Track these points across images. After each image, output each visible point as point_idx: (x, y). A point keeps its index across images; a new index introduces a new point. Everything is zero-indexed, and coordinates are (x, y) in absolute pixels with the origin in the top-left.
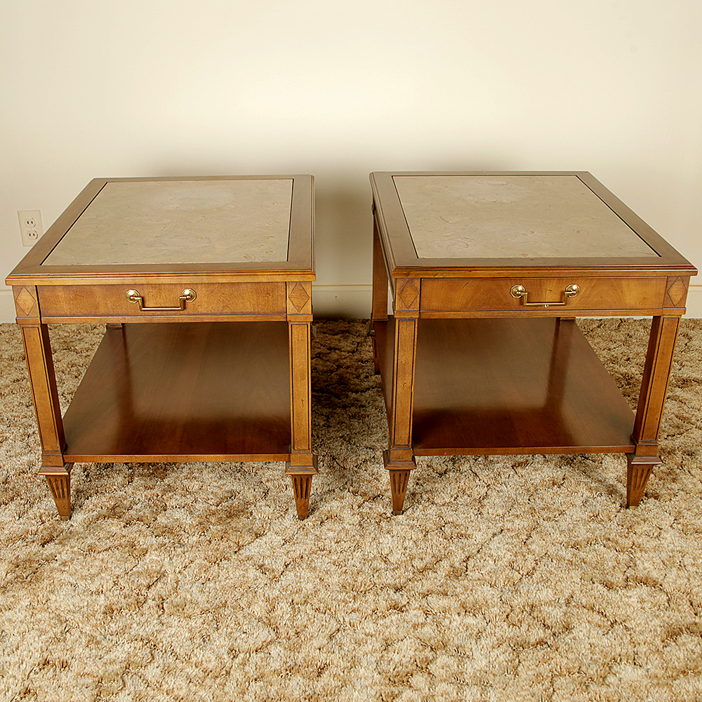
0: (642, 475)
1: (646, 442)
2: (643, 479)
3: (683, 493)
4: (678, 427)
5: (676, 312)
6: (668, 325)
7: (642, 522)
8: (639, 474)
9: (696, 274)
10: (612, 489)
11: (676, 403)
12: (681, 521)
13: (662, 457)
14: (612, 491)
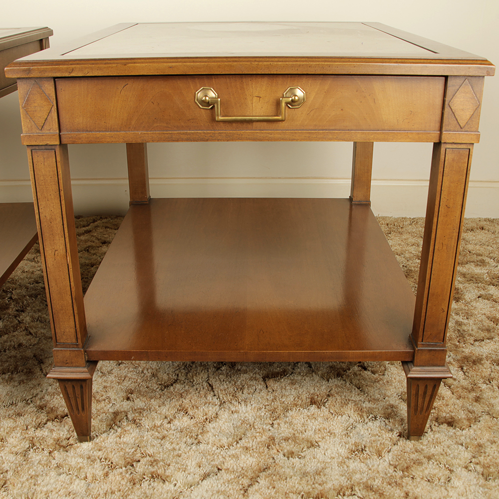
0: (425, 393)
1: (429, 345)
2: (427, 399)
3: (487, 417)
4: (488, 330)
5: (464, 137)
6: (453, 160)
7: (425, 460)
8: (421, 392)
9: (491, 73)
10: (390, 411)
11: (488, 302)
12: (482, 459)
13: (465, 368)
14: (390, 414)
